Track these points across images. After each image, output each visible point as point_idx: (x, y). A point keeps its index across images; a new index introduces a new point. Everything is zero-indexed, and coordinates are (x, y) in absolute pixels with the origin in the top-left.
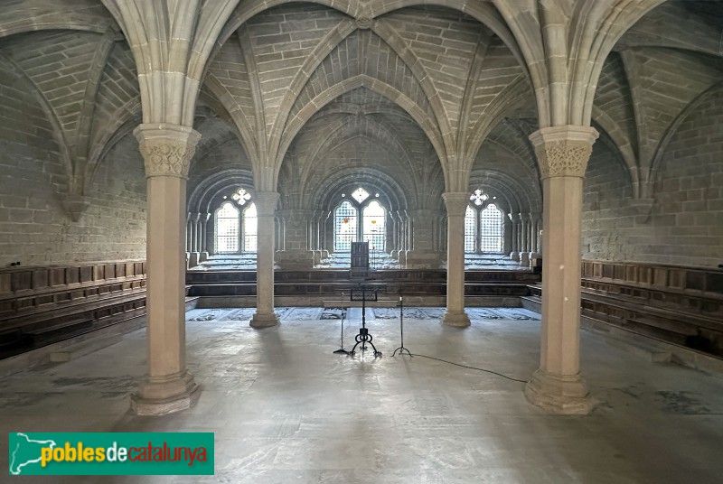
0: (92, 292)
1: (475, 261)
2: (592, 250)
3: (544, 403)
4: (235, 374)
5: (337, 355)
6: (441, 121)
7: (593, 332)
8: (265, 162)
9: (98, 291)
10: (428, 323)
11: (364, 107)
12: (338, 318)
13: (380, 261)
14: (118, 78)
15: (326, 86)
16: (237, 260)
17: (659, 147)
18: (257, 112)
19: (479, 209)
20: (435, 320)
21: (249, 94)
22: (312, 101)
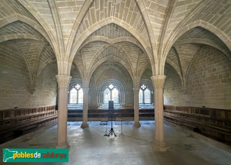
0: (36, 116)
1: (143, 106)
2: (173, 102)
3: (156, 149)
4: (78, 142)
5: (105, 136)
6: (132, 68)
7: (173, 128)
8: (86, 79)
9: (38, 116)
10: (129, 126)
11: (112, 62)
12: (105, 125)
13: (117, 106)
14: (46, 53)
15: (102, 58)
16: (76, 106)
17: (187, 71)
18: (84, 65)
19: (144, 90)
20: (131, 125)
21: (82, 60)
22: (98, 62)
